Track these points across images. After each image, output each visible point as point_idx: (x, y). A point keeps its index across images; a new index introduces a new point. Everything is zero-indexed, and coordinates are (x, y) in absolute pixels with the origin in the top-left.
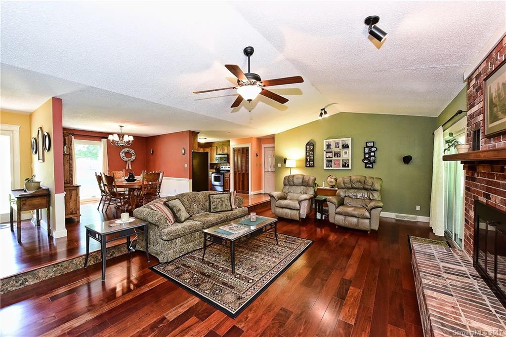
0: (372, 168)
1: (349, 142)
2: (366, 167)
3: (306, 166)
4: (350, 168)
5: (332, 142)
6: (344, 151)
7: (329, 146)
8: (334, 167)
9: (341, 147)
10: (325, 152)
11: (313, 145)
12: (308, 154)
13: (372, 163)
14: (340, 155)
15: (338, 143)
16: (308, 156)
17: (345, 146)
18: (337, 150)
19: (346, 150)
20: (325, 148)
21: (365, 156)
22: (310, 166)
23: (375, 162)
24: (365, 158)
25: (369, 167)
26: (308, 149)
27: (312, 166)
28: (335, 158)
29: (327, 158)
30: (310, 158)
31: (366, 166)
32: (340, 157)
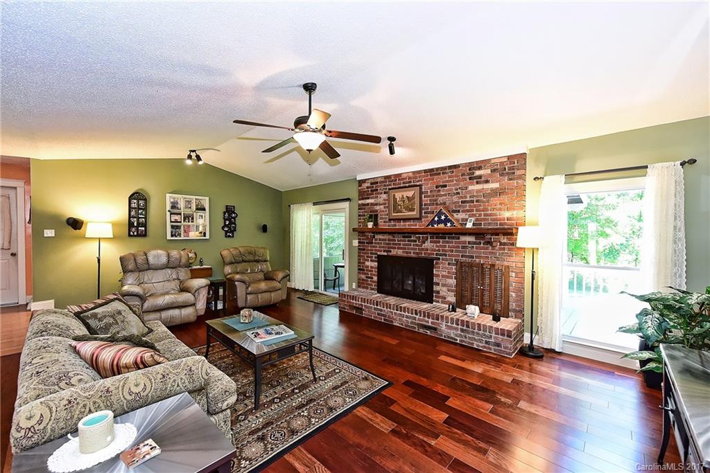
0: (233, 237)
1: (206, 202)
2: (226, 237)
3: (130, 235)
4: (207, 237)
5: (181, 200)
6: (198, 214)
8: (184, 236)
9: (194, 207)
10: (168, 214)
11: (145, 200)
12: (133, 213)
13: (232, 232)
14: (193, 219)
15: (189, 202)
16: (134, 217)
17: (201, 208)
18: (188, 212)
19: (201, 213)
20: (168, 208)
21: (225, 223)
22: (138, 235)
23: (235, 230)
24: (225, 225)
25: (229, 236)
26: (133, 205)
27: (144, 235)
28: (185, 223)
29: (171, 222)
30: (138, 221)
31: (226, 234)
32: (192, 222)
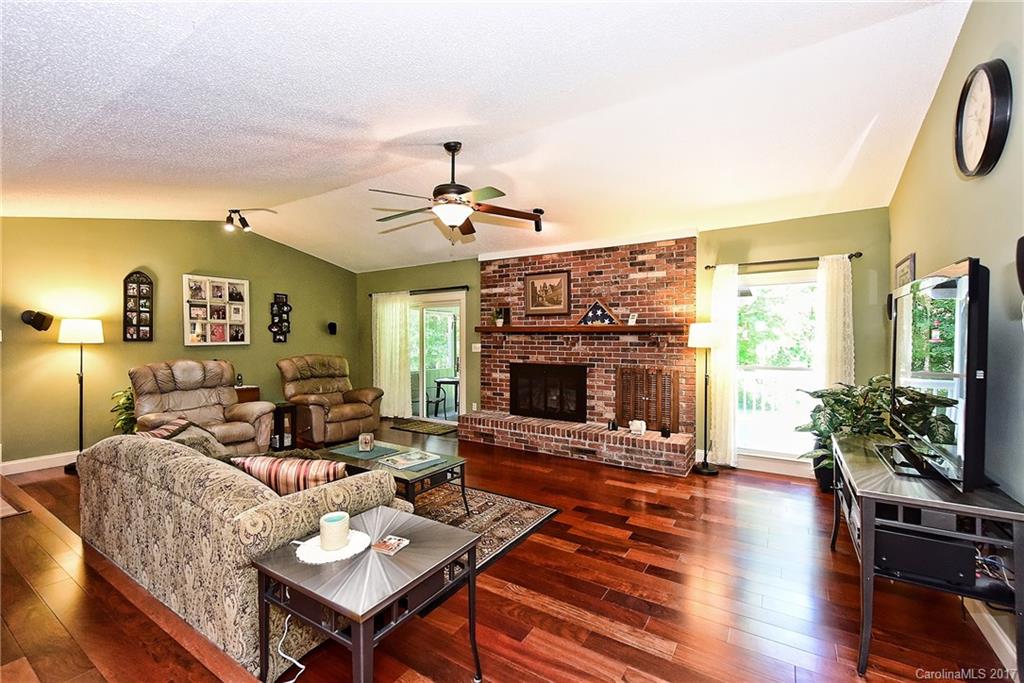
0: (285, 341)
1: (244, 288)
2: (275, 341)
3: (125, 339)
4: (247, 341)
5: (206, 282)
6: (233, 306)
7: (196, 290)
8: (212, 341)
9: (227, 297)
10: (186, 306)
11: (150, 284)
12: (131, 304)
13: (284, 334)
14: (224, 313)
15: (218, 288)
16: (132, 311)
17: (236, 297)
18: (218, 302)
19: (237, 305)
20: (187, 295)
21: (273, 320)
22: (139, 339)
23: (289, 332)
24: (273, 324)
25: (280, 340)
26: (131, 292)
27: (150, 339)
28: (213, 321)
29: (191, 318)
30: (139, 316)
31: (275, 337)
32: (224, 318)
